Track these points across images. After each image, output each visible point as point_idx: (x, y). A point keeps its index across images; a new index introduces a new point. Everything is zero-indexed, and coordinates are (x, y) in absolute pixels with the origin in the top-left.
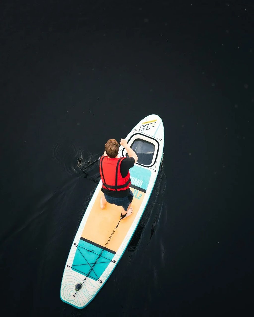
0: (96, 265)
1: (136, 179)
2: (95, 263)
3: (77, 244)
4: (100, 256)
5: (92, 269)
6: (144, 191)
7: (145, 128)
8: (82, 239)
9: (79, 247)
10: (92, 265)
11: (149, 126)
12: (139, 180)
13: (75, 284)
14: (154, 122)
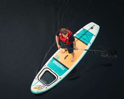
0: (83, 34)
1: (55, 64)
2: (84, 34)
3: (89, 43)
4: (81, 37)
5: (85, 33)
6: (54, 58)
7: (41, 87)
8: (87, 45)
9: (89, 42)
10: (85, 34)
11: (38, 87)
12: (54, 63)
13: (93, 29)
14: (35, 88)
